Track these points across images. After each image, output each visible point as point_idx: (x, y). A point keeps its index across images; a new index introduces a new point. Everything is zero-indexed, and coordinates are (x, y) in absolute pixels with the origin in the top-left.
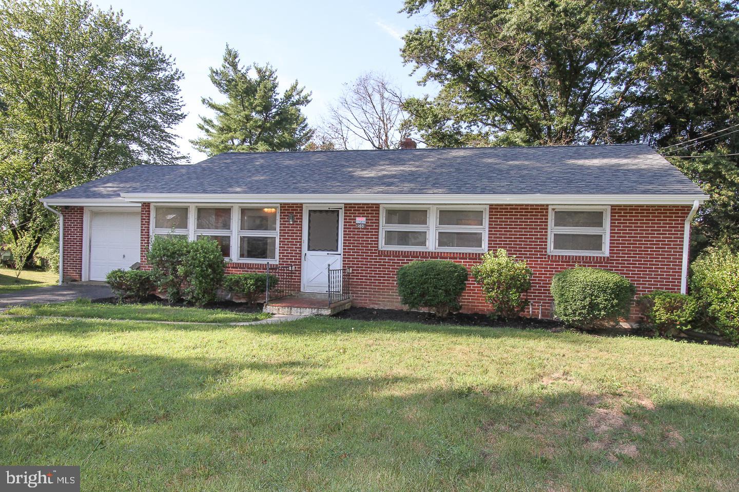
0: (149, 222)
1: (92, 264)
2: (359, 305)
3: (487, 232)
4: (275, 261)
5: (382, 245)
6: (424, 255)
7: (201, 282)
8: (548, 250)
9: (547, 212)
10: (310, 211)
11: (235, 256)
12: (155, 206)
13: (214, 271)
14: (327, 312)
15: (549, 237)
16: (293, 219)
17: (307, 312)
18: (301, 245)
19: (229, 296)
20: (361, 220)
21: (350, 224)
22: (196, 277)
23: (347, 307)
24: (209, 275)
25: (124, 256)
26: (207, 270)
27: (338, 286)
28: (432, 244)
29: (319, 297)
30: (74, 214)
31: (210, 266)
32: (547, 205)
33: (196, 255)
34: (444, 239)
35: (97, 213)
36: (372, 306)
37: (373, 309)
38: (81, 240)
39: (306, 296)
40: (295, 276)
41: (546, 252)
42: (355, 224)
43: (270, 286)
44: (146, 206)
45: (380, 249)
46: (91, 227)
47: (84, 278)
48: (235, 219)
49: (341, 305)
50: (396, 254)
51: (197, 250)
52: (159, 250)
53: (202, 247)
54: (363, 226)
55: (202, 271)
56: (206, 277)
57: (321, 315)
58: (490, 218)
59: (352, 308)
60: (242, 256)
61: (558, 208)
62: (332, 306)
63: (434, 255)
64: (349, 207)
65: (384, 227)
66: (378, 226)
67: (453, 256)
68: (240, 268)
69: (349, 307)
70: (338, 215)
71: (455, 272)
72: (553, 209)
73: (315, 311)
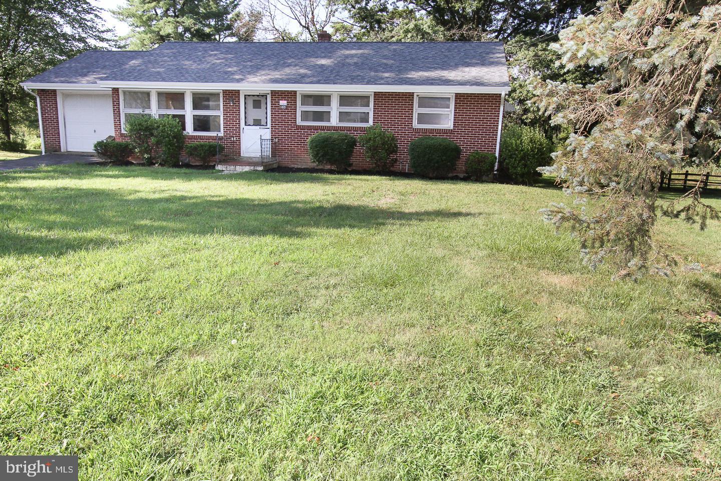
0: (119, 104)
1: (68, 138)
2: (284, 165)
3: (372, 112)
4: (221, 134)
5: (299, 122)
6: (329, 128)
7: (169, 149)
8: (414, 125)
9: (413, 98)
10: (245, 95)
11: (189, 129)
12: (123, 91)
13: (177, 142)
14: (261, 168)
15: (414, 115)
16: (233, 101)
17: (247, 169)
18: (239, 121)
19: (187, 160)
20: (283, 103)
21: (275, 105)
22: (166, 146)
23: (275, 166)
24: (174, 144)
25: (95, 131)
26: (173, 140)
27: (268, 152)
28: (334, 121)
29: (254, 160)
30: (49, 96)
31: (174, 137)
32: (413, 93)
33: (165, 129)
34: (343, 116)
35: (68, 95)
36: (293, 166)
37: (294, 168)
38: (57, 118)
39: (245, 159)
40: (237, 145)
41: (412, 126)
42: (279, 106)
43: (219, 151)
44: (116, 91)
45: (298, 124)
46: (64, 107)
47: (63, 150)
48: (188, 102)
49: (270, 164)
50: (309, 128)
51: (165, 126)
52: (136, 125)
53: (168, 123)
54: (285, 107)
55: (170, 141)
56: (172, 145)
57: (257, 170)
58: (374, 102)
59: (278, 167)
60: (195, 130)
61: (421, 95)
62: (264, 164)
63: (336, 129)
64: (274, 93)
65: (300, 108)
66: (296, 107)
67: (349, 129)
68: (195, 139)
69: (276, 167)
70: (266, 99)
71: (346, 139)
72: (418, 96)
73: (252, 168)
